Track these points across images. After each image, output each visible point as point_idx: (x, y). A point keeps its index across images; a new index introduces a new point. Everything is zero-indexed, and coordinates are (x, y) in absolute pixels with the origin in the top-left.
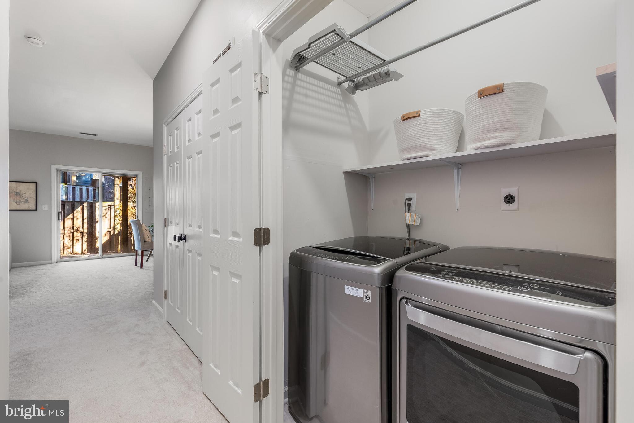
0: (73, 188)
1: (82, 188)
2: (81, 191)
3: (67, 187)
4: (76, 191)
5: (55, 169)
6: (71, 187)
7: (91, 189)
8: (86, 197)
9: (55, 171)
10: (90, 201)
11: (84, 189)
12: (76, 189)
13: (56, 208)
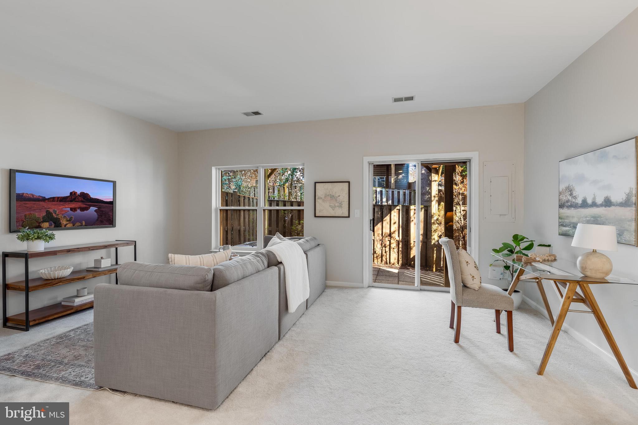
0: (392, 191)
1: (399, 192)
2: (399, 194)
3: (388, 191)
4: (395, 195)
5: (367, 162)
6: (391, 190)
7: (407, 192)
8: (403, 200)
9: (367, 165)
10: (406, 205)
11: (401, 192)
12: (395, 193)
13: (368, 216)
